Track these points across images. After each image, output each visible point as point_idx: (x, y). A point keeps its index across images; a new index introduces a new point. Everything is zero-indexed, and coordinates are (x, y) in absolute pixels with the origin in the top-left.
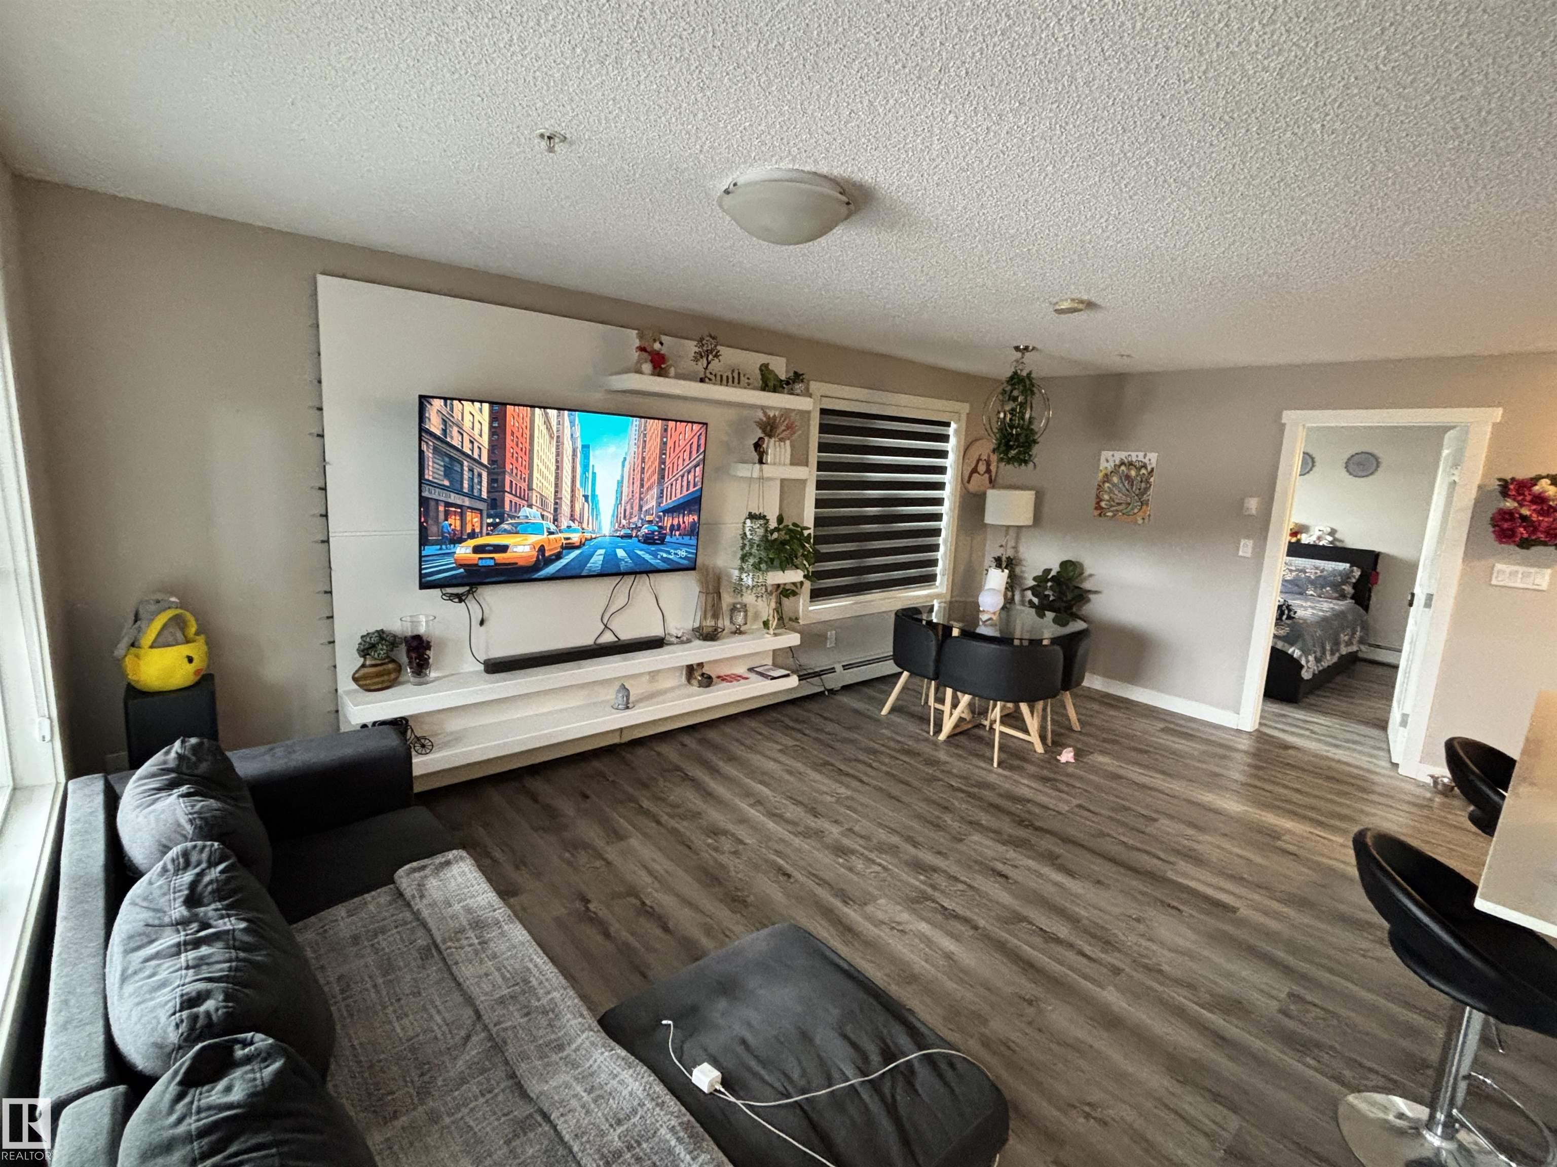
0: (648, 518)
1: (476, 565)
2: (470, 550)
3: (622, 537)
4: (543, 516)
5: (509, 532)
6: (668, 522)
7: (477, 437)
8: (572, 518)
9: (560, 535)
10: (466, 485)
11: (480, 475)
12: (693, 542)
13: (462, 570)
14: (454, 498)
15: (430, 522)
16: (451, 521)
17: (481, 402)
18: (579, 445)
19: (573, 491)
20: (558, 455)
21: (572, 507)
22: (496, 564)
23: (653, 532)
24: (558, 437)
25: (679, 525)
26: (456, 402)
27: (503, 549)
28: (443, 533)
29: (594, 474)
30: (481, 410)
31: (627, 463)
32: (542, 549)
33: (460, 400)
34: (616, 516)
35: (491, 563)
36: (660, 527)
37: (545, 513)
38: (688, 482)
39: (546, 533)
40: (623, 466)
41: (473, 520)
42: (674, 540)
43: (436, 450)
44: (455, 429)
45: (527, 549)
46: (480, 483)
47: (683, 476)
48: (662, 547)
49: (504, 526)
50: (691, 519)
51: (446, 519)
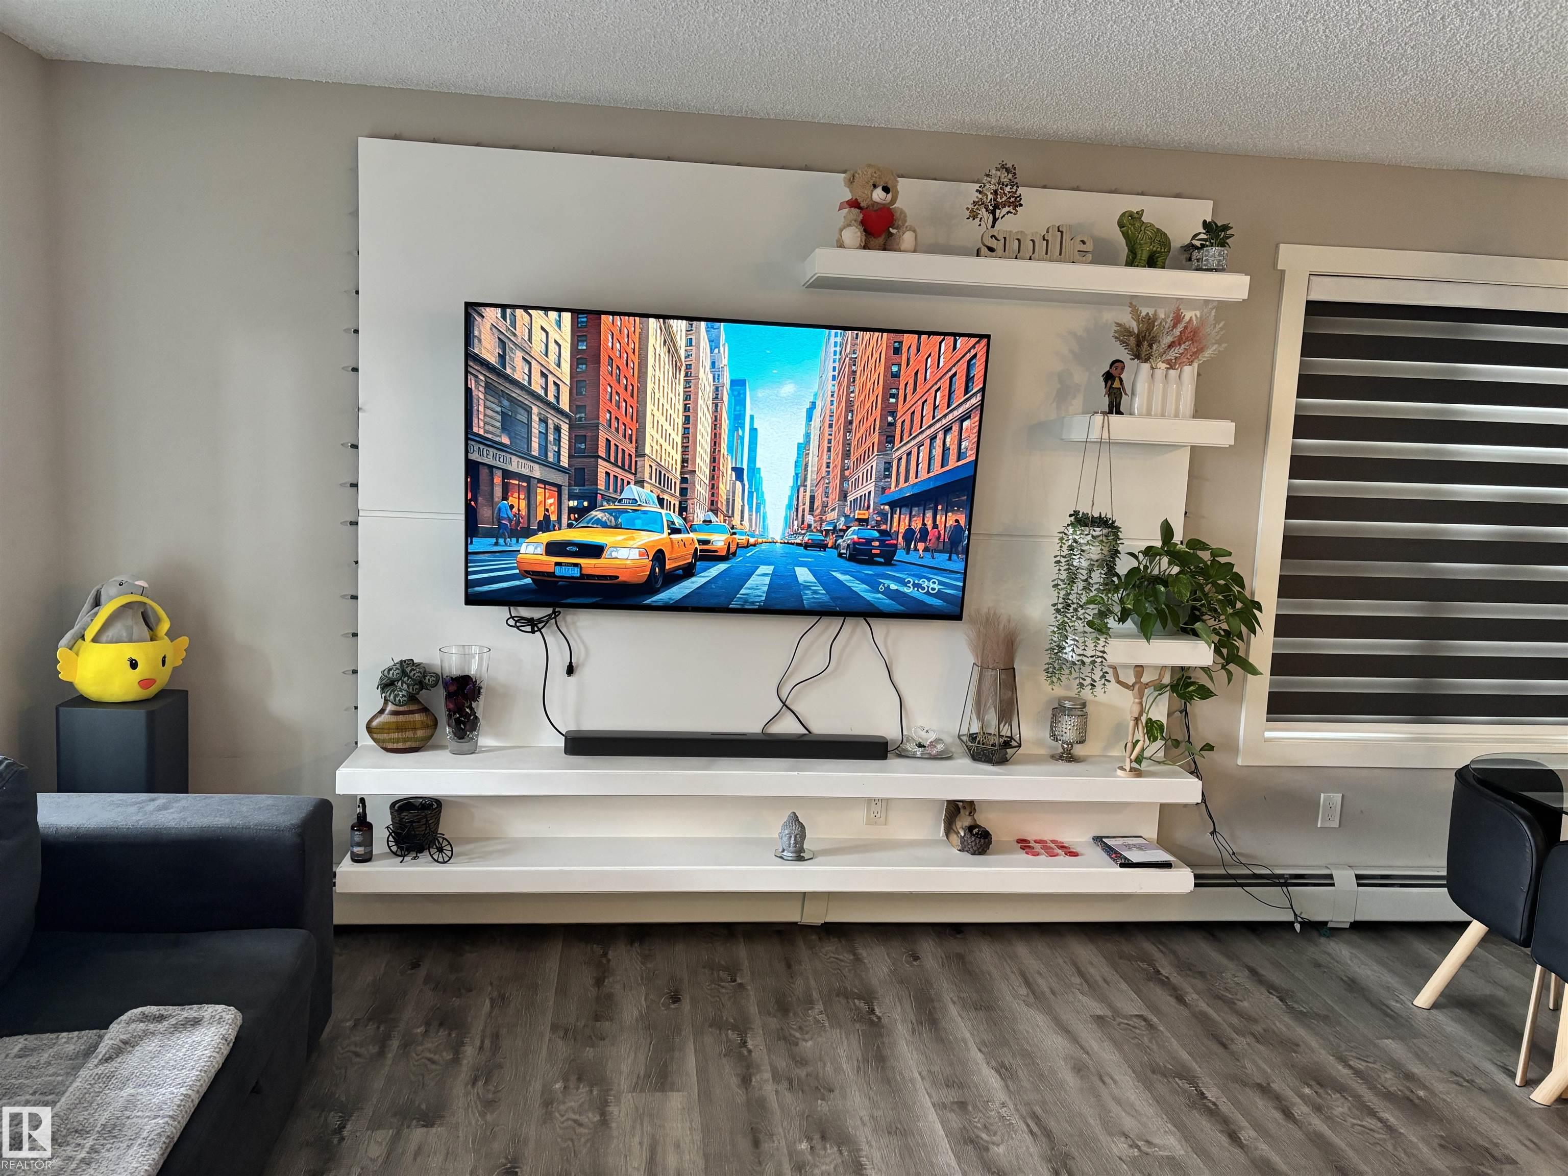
0: (858, 514)
1: (552, 574)
2: (541, 549)
3: (806, 546)
4: (661, 501)
5: (605, 525)
6: (901, 523)
7: (552, 366)
8: (714, 507)
9: (692, 535)
10: (535, 445)
11: (558, 429)
12: (958, 566)
13: (528, 581)
14: (516, 465)
15: (480, 499)
16: (512, 500)
17: (560, 310)
18: (726, 380)
19: (714, 460)
20: (687, 397)
21: (713, 487)
22: (582, 576)
23: (869, 541)
24: (688, 367)
25: (924, 532)
26: (519, 312)
27: (596, 551)
28: (499, 519)
29: (753, 431)
30: (559, 323)
31: (817, 413)
32: (659, 557)
33: (526, 308)
34: (795, 508)
35: (576, 573)
36: (883, 533)
37: (666, 497)
38: (945, 450)
39: (666, 531)
40: (809, 418)
41: (546, 501)
42: (912, 557)
43: (488, 386)
44: (519, 354)
45: (635, 554)
46: (558, 441)
47: (933, 438)
48: (889, 571)
49: (596, 514)
50: (950, 519)
51: (505, 498)
